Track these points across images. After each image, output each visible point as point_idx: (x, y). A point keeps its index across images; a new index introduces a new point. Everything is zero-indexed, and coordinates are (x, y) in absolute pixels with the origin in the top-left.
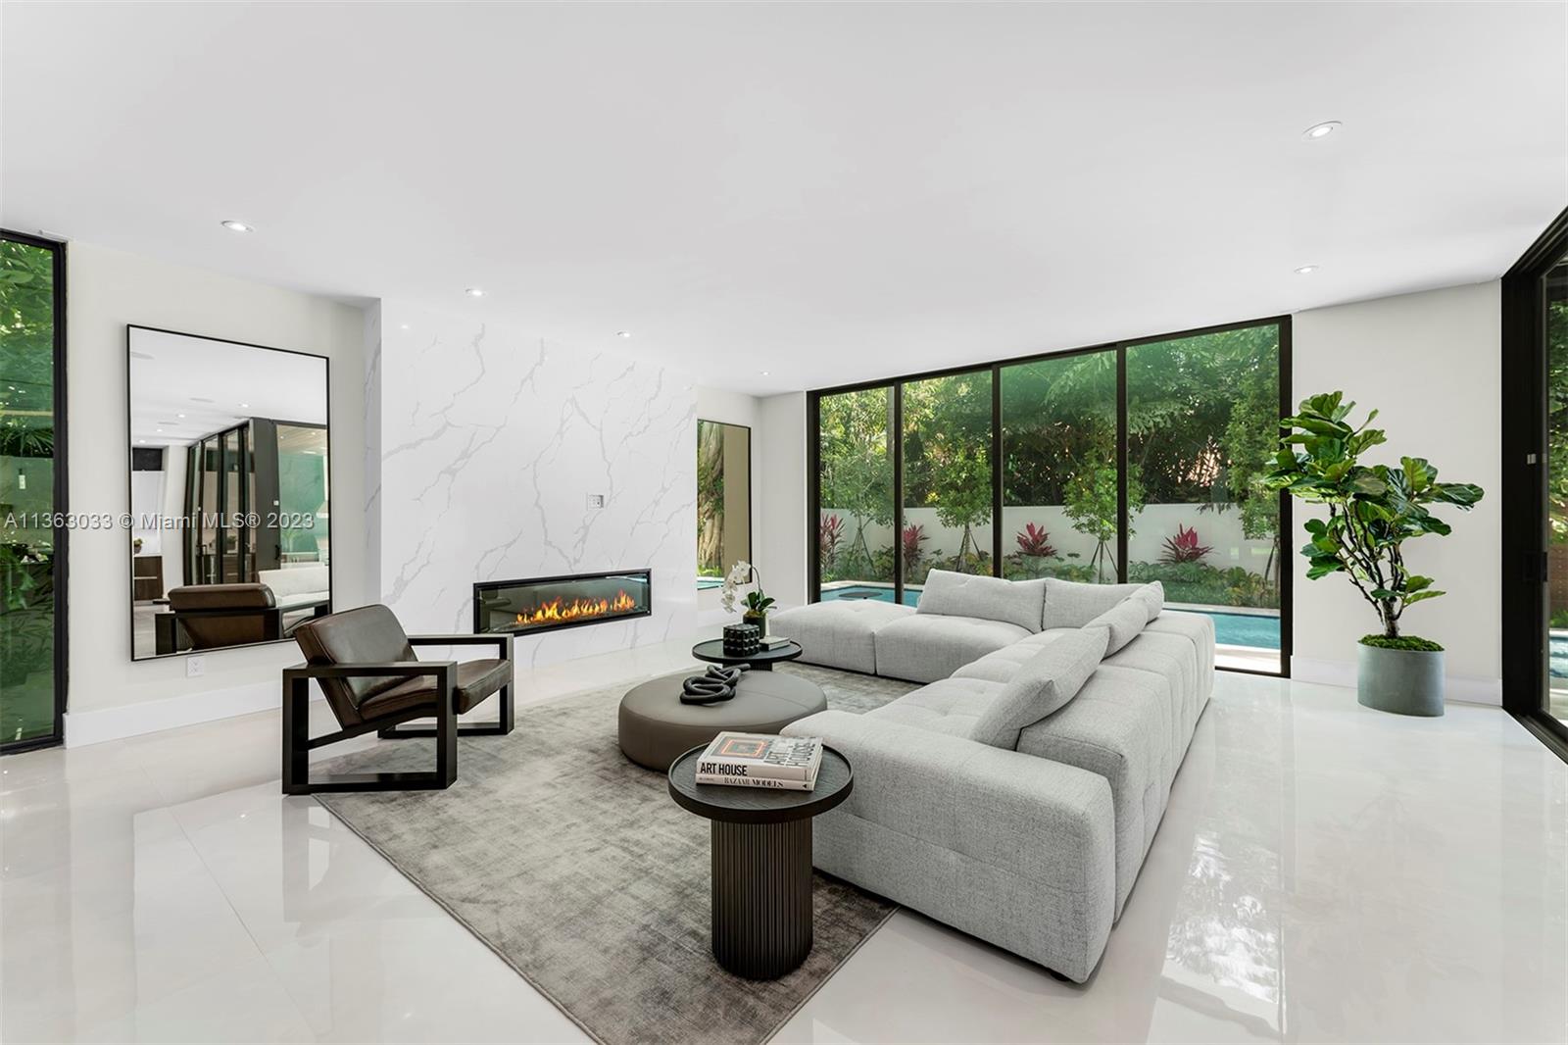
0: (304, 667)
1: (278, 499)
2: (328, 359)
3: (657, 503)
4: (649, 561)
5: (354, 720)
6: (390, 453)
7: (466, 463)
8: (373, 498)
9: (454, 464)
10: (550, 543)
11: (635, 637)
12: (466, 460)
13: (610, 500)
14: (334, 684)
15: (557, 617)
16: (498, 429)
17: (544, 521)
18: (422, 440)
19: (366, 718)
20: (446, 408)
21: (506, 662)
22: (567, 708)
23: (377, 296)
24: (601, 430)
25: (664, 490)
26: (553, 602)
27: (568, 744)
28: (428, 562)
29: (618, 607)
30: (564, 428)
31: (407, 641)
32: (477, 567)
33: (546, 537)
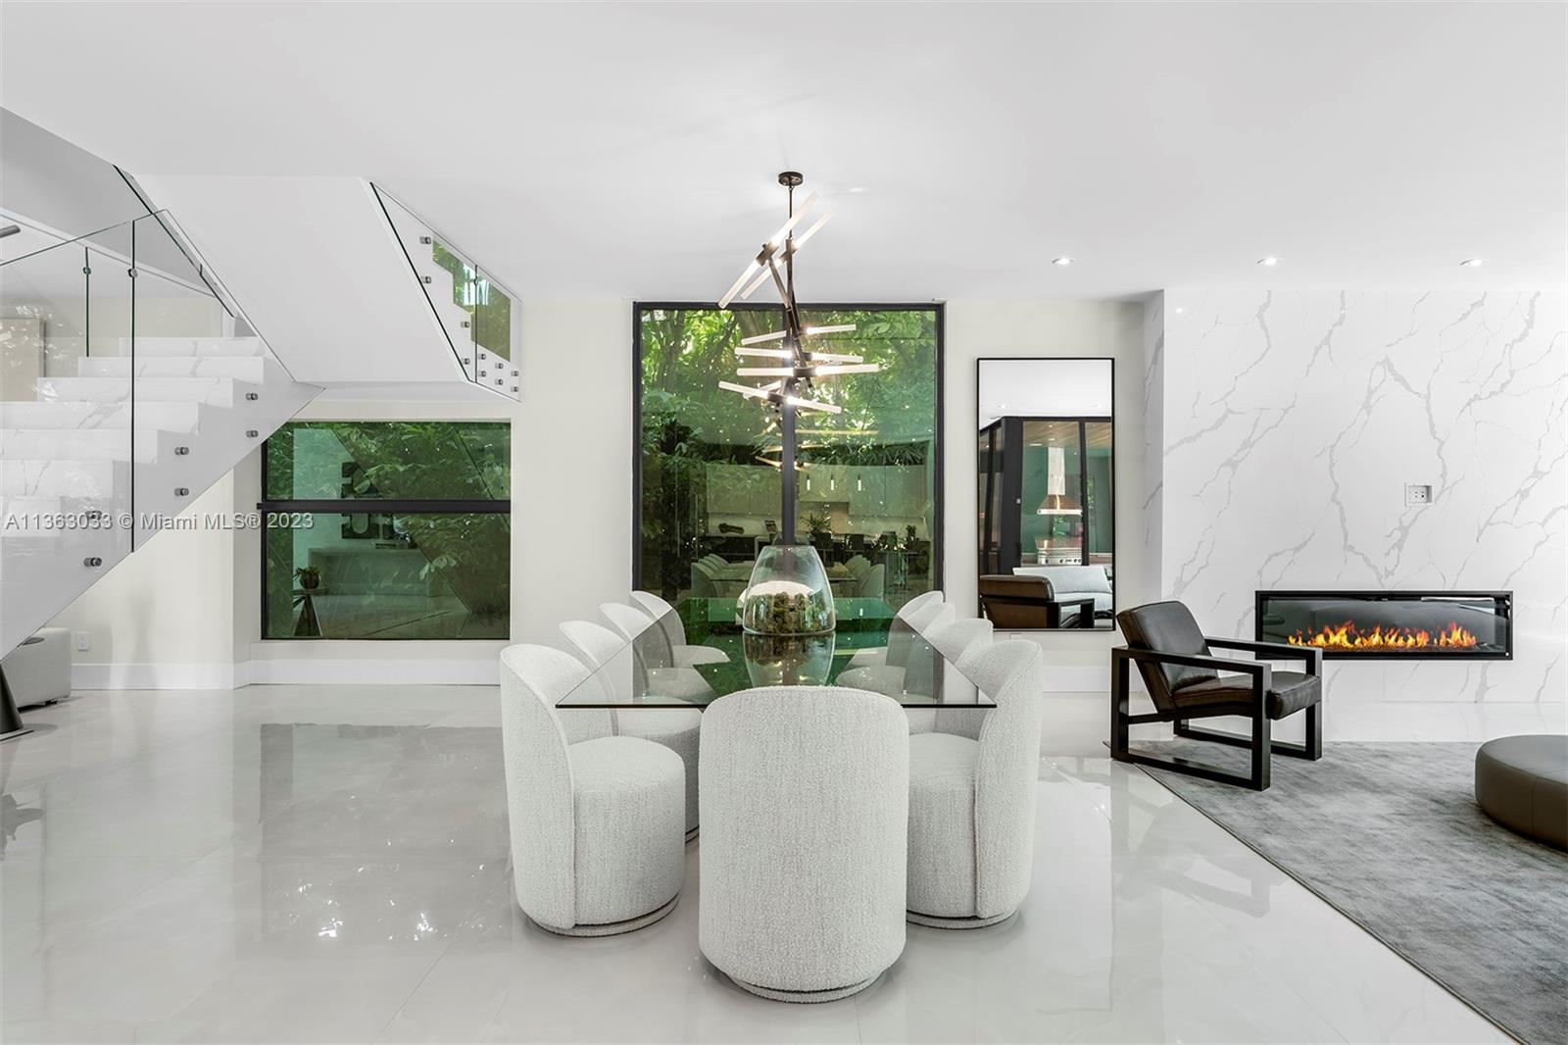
0: (1126, 648)
1: (1020, 497)
2: (1113, 360)
3: (1524, 494)
4: (1508, 580)
5: (1167, 705)
6: (1171, 448)
7: (1249, 452)
8: (1154, 495)
9: (1235, 455)
10: (1351, 548)
11: (1483, 687)
12: (1247, 450)
13: (1442, 492)
14: (1151, 668)
15: (1346, 644)
16: (1286, 411)
17: (1343, 520)
18: (1203, 431)
19: (1180, 705)
20: (1227, 395)
21: (1314, 678)
22: (1388, 752)
23: (1161, 288)
24: (1428, 397)
25: (1538, 474)
26: (1341, 627)
27: (1399, 787)
28: (1207, 564)
29: (1447, 643)
30: (1373, 401)
31: (1204, 642)
32: (1260, 573)
33: (1346, 539)
